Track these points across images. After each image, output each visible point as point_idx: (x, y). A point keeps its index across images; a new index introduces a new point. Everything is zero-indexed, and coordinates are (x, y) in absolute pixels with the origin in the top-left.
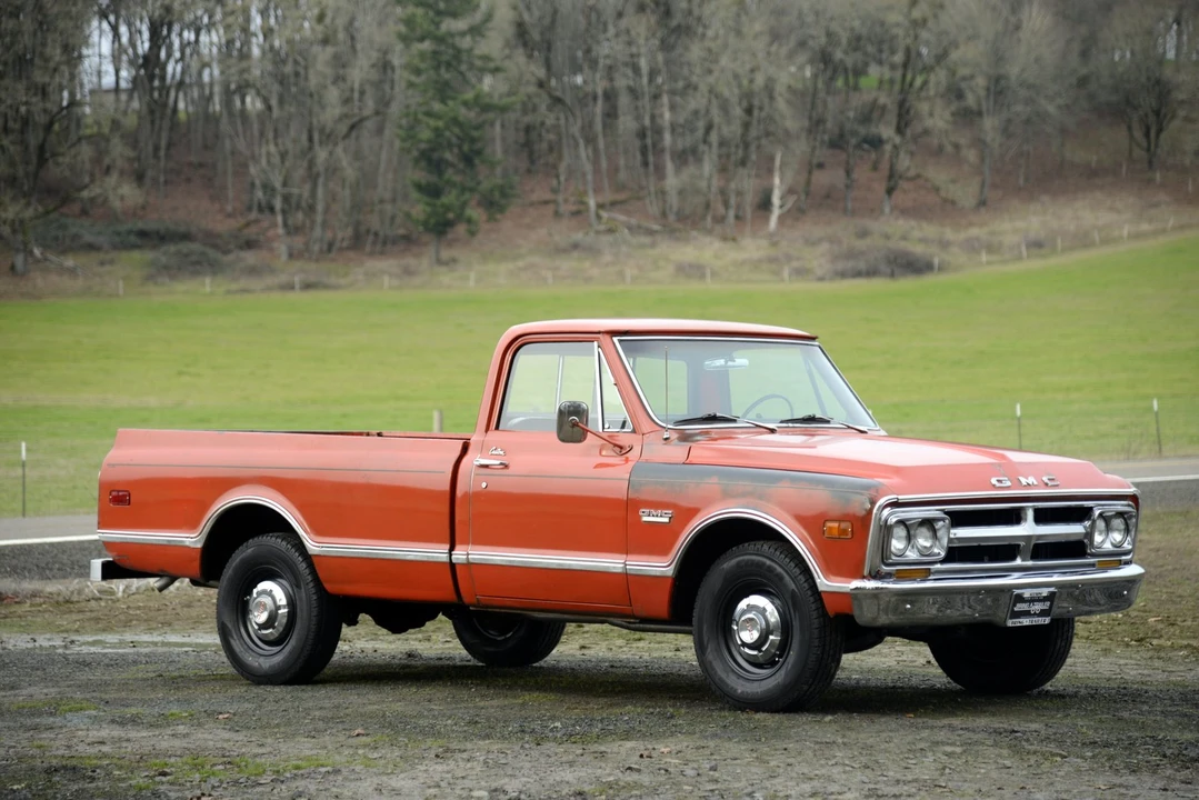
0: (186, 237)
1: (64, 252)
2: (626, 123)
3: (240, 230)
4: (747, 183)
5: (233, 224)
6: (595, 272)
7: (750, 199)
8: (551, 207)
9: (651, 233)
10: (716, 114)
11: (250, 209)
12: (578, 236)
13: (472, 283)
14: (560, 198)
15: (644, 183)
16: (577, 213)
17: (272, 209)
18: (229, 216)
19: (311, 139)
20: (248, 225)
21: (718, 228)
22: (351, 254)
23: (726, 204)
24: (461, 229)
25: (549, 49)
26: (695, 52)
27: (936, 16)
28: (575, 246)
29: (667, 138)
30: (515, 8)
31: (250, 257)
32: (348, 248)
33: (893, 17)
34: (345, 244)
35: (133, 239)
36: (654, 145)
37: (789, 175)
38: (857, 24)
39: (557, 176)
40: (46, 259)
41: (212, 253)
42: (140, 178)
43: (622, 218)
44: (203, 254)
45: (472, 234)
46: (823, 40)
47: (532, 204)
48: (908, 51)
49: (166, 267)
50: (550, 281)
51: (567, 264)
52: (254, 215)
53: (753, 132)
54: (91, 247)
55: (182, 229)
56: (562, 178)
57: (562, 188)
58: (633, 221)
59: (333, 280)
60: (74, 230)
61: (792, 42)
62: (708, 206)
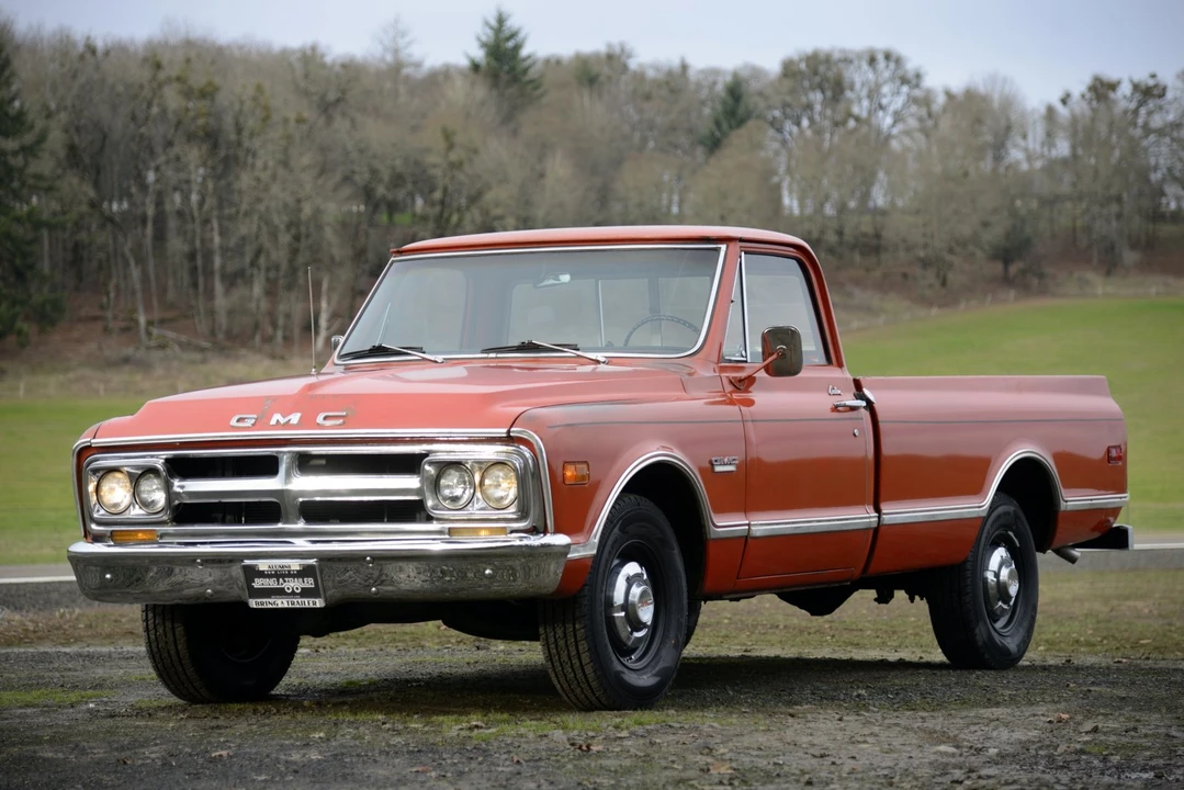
2: (176, 245)
4: (291, 305)
6: (147, 385)
7: (297, 319)
8: (99, 326)
9: (202, 350)
10: (265, 240)
12: (130, 351)
13: (21, 393)
14: (109, 314)
15: (193, 302)
16: (126, 330)
21: (267, 347)
23: (274, 325)
24: (11, 340)
25: (98, 173)
26: (245, 180)
27: (470, 160)
28: (126, 360)
29: (218, 261)
30: (66, 131)
33: (432, 159)
36: (205, 268)
37: (335, 298)
38: (398, 162)
39: (108, 294)
43: (171, 334)
45: (23, 346)
46: (367, 176)
47: (80, 320)
48: (445, 190)
50: (102, 392)
51: (118, 378)
53: (301, 259)
56: (112, 295)
57: (112, 303)
58: (184, 338)
61: (338, 177)
62: (257, 326)
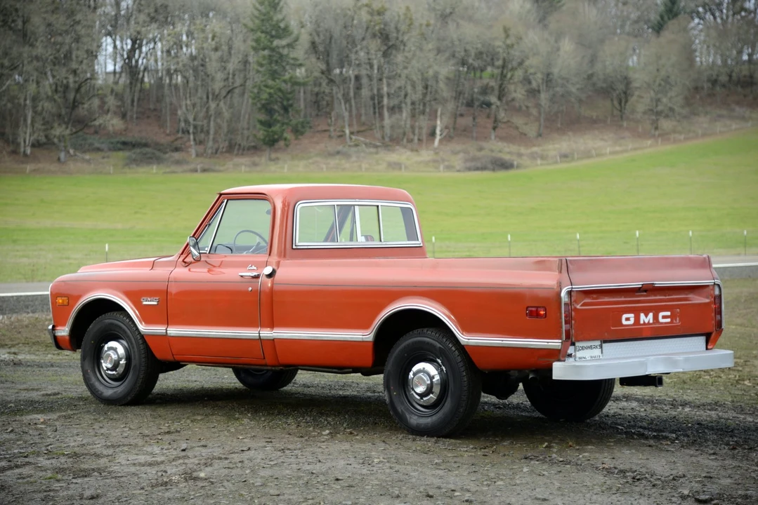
0: (146, 145)
1: (84, 152)
2: (365, 92)
3: (173, 142)
4: (423, 122)
5: (170, 139)
6: (347, 165)
7: (425, 131)
8: (327, 133)
9: (376, 147)
10: (409, 88)
11: (178, 132)
12: (340, 148)
13: (286, 170)
14: (332, 129)
15: (374, 122)
16: (340, 136)
17: (188, 132)
18: (168, 135)
19: (208, 98)
20: (176, 140)
21: (409, 145)
22: (227, 155)
23: (414, 133)
24: (282, 143)
25: (328, 55)
26: (399, 58)
27: (518, 43)
28: (338, 153)
29: (385, 101)
30: (311, 35)
31: (177, 155)
32: (226, 152)
33: (498, 43)
34: (224, 150)
35: (119, 145)
36: (379, 103)
37: (446, 119)
38: (479, 46)
39: (331, 118)
40: (75, 155)
41: (158, 153)
42: (124, 116)
43: (362, 139)
44: (153, 153)
45: (287, 146)
46: (463, 54)
47: (318, 131)
48: (504, 60)
49: (135, 160)
50: (325, 170)
51: (333, 162)
52: (180, 135)
53: (428, 98)
54: (99, 150)
55: (144, 141)
56: (333, 119)
57: (333, 123)
58: (368, 141)
59: (217, 168)
60: (90, 141)
61: (447, 54)
62: (404, 134)
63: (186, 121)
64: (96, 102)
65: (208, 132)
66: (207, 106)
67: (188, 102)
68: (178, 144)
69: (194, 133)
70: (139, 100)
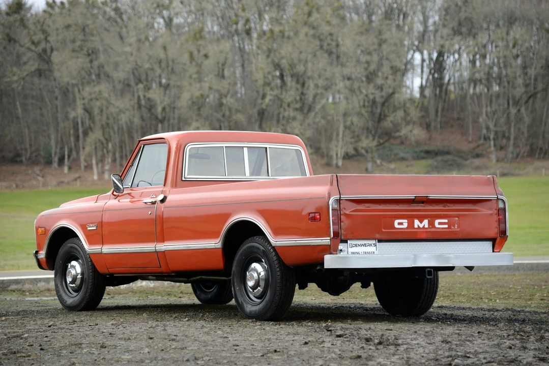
0: (448, 153)
1: (390, 162)
3: (474, 149)
5: (472, 146)
11: (480, 139)
17: (489, 138)
18: (470, 142)
19: (508, 104)
20: (478, 146)
22: (529, 159)
31: (477, 162)
32: (527, 156)
34: (526, 154)
35: (423, 154)
40: (382, 165)
41: (459, 160)
42: (428, 127)
44: (454, 161)
49: (436, 167)
52: (482, 142)
54: (403, 159)
55: (446, 149)
59: (517, 172)
60: (395, 151)
63: (488, 128)
64: (400, 114)
65: (508, 139)
66: (508, 111)
67: (489, 109)
68: (479, 150)
69: (494, 139)
70: (443, 109)
